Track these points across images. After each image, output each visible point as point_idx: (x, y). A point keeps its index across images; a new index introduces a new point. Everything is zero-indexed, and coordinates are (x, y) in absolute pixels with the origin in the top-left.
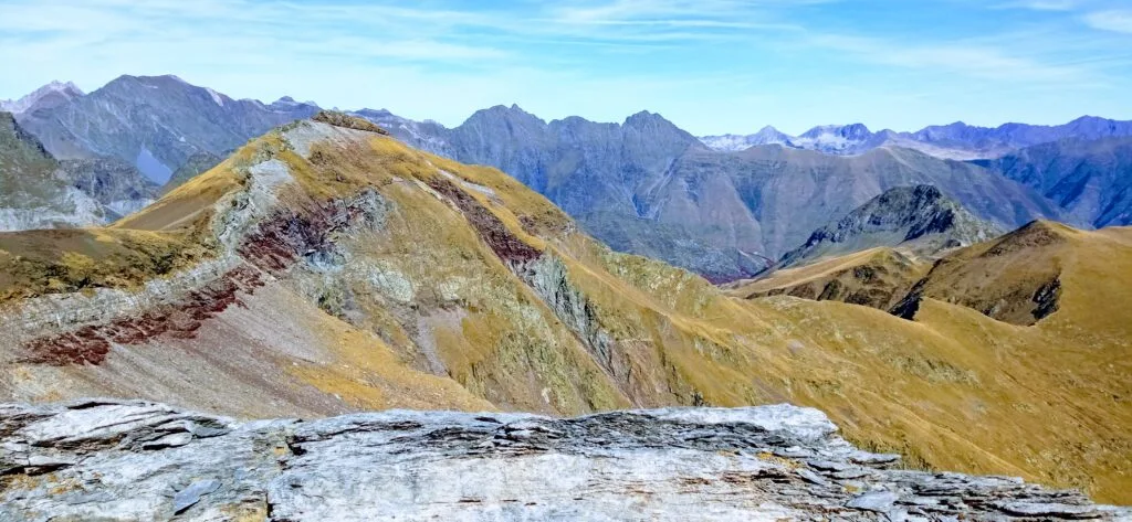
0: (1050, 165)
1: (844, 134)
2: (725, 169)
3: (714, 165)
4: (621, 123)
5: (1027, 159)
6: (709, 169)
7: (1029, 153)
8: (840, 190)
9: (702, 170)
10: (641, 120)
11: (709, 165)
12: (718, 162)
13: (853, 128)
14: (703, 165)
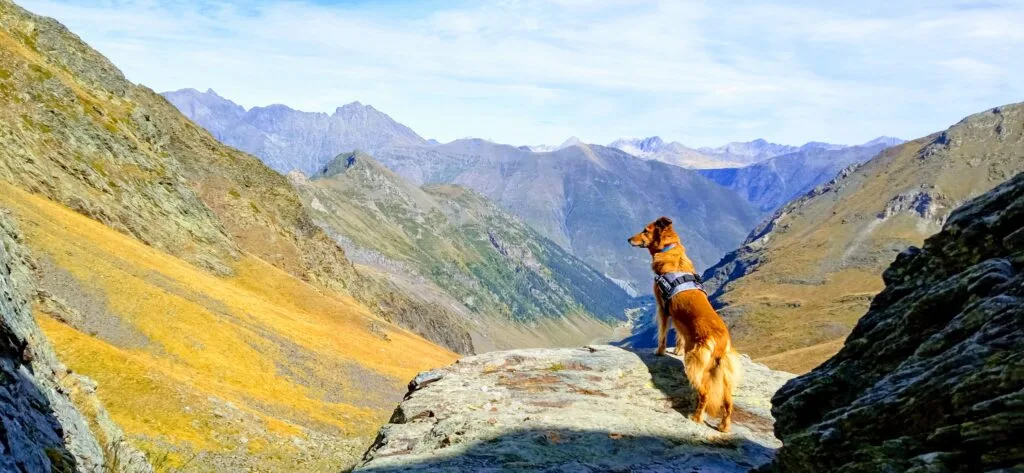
0: (794, 174)
1: (642, 146)
2: (419, 162)
3: (409, 158)
4: (330, 114)
5: (773, 167)
6: (403, 162)
7: (776, 163)
8: (520, 186)
9: (395, 162)
10: (350, 111)
11: (403, 158)
12: (414, 155)
13: (650, 141)
14: (398, 158)
